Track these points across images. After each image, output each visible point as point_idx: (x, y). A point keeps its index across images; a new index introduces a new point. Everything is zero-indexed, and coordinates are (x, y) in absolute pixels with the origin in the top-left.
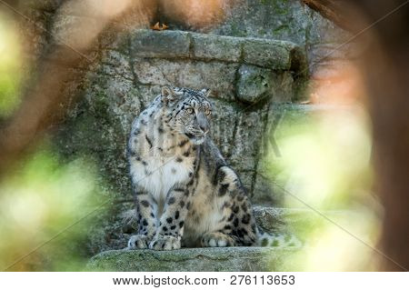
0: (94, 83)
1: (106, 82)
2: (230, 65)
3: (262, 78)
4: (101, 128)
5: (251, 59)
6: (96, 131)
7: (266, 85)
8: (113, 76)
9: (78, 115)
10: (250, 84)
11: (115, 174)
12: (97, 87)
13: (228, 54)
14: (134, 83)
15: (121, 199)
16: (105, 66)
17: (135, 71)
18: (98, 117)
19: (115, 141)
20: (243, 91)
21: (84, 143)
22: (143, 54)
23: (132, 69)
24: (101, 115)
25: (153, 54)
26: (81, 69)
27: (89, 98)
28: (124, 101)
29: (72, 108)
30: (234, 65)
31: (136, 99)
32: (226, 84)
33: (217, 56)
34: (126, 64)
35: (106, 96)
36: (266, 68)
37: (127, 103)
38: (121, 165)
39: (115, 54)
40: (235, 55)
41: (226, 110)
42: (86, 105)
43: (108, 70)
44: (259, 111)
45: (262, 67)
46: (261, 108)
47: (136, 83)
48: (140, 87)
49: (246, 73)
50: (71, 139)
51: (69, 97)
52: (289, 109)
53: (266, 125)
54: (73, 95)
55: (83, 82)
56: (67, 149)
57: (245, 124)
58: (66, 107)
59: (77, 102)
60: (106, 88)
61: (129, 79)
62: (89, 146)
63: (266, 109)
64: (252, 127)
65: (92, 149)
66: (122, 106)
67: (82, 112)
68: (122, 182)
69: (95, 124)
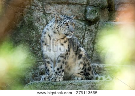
0: (28, 13)
1: (32, 13)
2: (83, 6)
3: (96, 11)
4: (30, 31)
5: (91, 3)
6: (28, 33)
7: (98, 14)
8: (35, 10)
9: (21, 26)
10: (91, 13)
11: (36, 50)
12: (29, 15)
13: (82, 1)
14: (44, 13)
15: (39, 60)
16: (32, 6)
17: (44, 8)
18: (29, 27)
19: (36, 37)
20: (88, 16)
21: (23, 37)
22: (48, 1)
24: (30, 26)
25: (51, 1)
26: (22, 7)
27: (25, 19)
28: (40, 21)
29: (19, 23)
30: (85, 6)
31: (44, 20)
32: (81, 14)
33: (78, 2)
34: (40, 5)
35: (32, 18)
36: (98, 7)
37: (41, 21)
38: (38, 47)
39: (36, 1)
40: (85, 2)
41: (81, 24)
42: (24, 22)
44: (95, 25)
45: (96, 6)
46: (96, 23)
47: (45, 13)
48: (46, 15)
49: (89, 9)
50: (18, 36)
51: (17, 19)
52: (107, 24)
53: (97, 30)
54: (19, 18)
55: (23, 12)
56: (16, 40)
57: (89, 30)
58: (16, 23)
59: (21, 21)
60: (32, 15)
61: (42, 11)
62: (25, 39)
63: (98, 24)
64: (92, 31)
65: (27, 40)
66: (39, 23)
67: (23, 25)
68: (39, 54)
69: (28, 30)
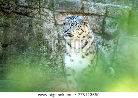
0: (37, 24)
1: (42, 23)
2: (101, 17)
3: (116, 24)
4: (40, 45)
5: (110, 15)
6: (37, 47)
7: (118, 27)
8: (45, 21)
9: (29, 39)
10: (110, 26)
11: (46, 67)
12: (38, 26)
13: (99, 12)
14: (55, 24)
16: (42, 16)
17: (56, 19)
18: (38, 40)
19: (46, 52)
20: (106, 29)
21: (32, 52)
22: (60, 11)
23: (54, 17)
24: (40, 39)
25: (64, 11)
26: (31, 17)
27: (34, 31)
28: (50, 33)
29: (26, 35)
30: (102, 17)
31: (56, 32)
32: (98, 26)
33: (94, 13)
34: (51, 15)
35: (42, 30)
36: (117, 19)
37: (52, 33)
38: (49, 63)
39: (47, 10)
40: (103, 12)
41: (98, 38)
42: (33, 34)
43: (43, 17)
44: (114, 39)
45: (116, 18)
47: (56, 24)
48: (58, 26)
49: (108, 21)
50: (26, 50)
51: (25, 30)
53: (117, 46)
54: (27, 29)
55: (32, 23)
56: (24, 55)
57: (107, 45)
58: (24, 35)
59: (29, 32)
60: (42, 26)
61: (52, 22)
62: (34, 53)
63: (117, 38)
64: (110, 46)
65: (35, 55)
66: (49, 35)
67: (31, 38)
68: (49, 71)
69: (37, 43)
